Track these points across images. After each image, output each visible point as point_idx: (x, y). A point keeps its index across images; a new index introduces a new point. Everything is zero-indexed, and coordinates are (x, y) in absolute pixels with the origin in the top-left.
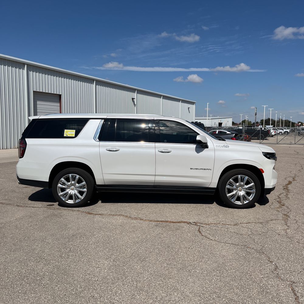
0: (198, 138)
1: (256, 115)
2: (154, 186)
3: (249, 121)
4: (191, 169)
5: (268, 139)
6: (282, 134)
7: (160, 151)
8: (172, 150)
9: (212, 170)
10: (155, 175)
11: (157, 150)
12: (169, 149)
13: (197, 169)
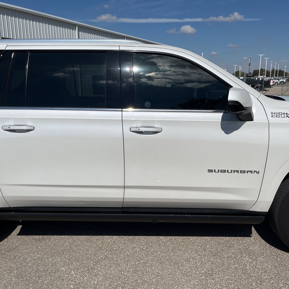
0: (232, 96)
1: (250, 65)
2: (122, 208)
3: (242, 72)
4: (210, 171)
5: (267, 90)
6: (278, 84)
7: (135, 130)
8: (164, 128)
9: (261, 173)
10: (124, 187)
11: (126, 128)
12: (156, 126)
13: (225, 171)
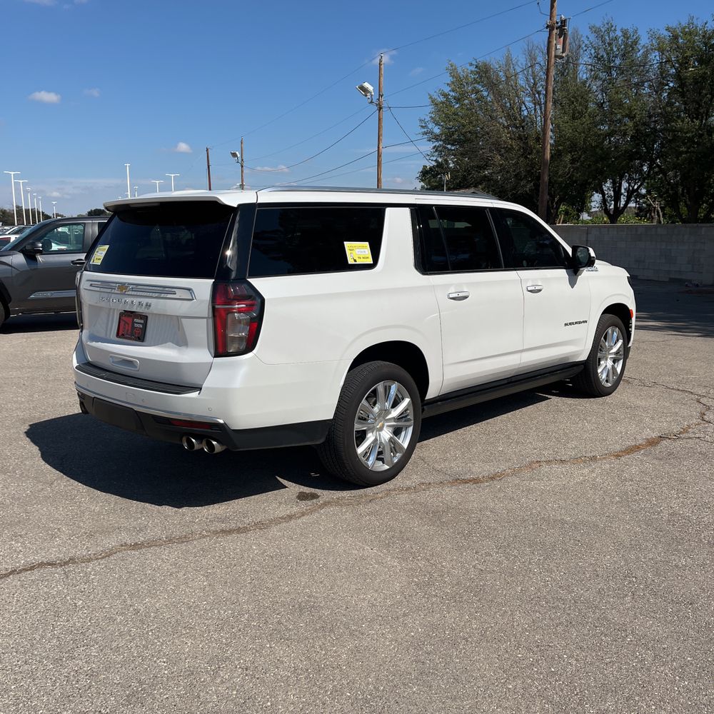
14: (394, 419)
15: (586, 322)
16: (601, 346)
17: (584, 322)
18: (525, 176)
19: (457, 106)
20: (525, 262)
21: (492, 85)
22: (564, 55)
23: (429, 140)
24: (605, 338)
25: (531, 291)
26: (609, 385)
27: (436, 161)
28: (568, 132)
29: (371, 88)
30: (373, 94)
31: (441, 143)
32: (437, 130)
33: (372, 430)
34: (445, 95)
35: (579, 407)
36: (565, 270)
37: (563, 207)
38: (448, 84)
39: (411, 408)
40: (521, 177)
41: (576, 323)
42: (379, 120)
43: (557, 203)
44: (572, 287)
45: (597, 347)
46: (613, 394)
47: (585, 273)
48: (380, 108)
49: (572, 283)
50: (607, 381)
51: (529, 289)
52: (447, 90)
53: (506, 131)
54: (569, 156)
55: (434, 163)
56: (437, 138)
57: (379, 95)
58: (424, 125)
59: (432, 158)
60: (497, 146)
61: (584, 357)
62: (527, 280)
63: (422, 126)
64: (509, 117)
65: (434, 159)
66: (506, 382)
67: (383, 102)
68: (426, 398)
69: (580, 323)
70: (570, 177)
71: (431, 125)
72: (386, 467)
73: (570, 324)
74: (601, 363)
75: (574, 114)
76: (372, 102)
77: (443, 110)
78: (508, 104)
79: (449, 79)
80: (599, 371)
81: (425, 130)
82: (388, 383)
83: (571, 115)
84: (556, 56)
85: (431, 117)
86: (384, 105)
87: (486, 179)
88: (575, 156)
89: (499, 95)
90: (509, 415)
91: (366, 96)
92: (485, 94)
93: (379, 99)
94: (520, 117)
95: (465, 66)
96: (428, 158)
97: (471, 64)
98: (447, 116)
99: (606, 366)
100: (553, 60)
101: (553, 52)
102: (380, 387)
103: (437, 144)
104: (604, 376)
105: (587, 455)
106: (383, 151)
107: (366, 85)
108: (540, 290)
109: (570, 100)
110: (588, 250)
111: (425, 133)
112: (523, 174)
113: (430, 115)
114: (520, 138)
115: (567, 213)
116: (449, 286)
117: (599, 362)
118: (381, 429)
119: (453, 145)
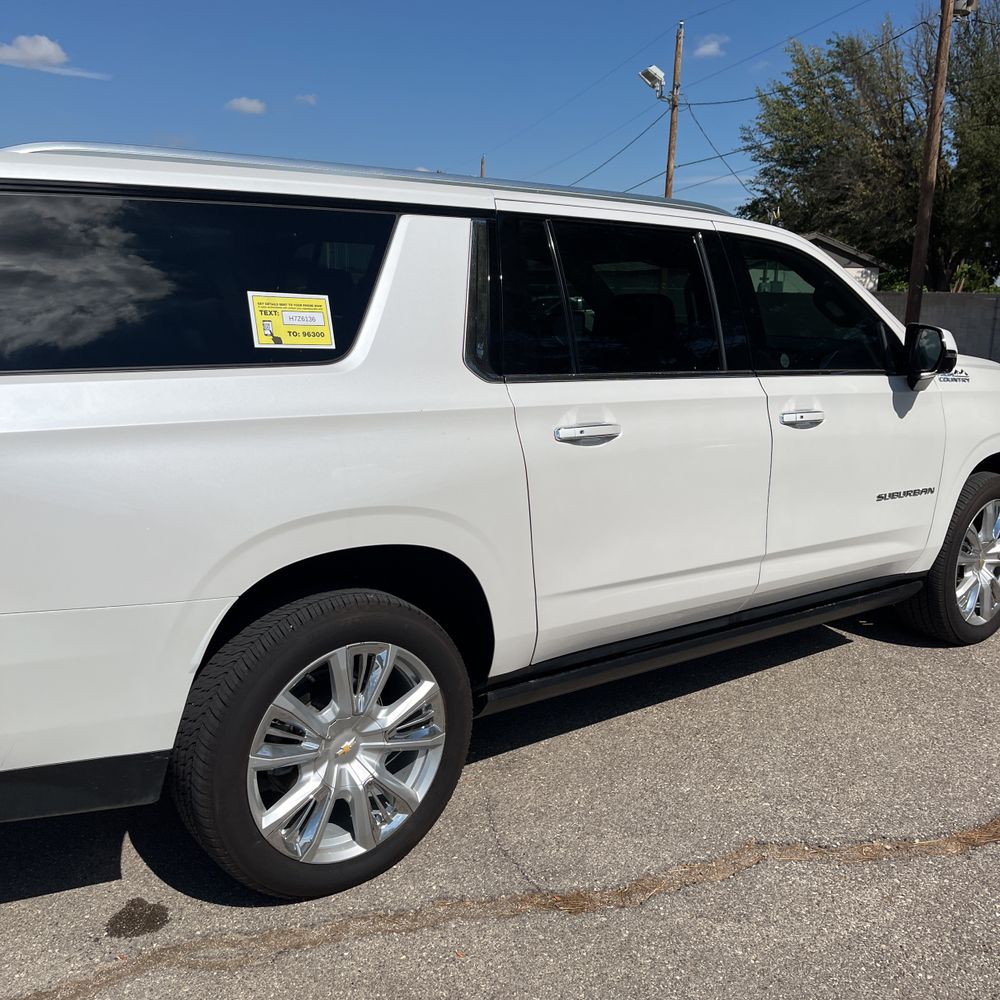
14: (387, 734)
15: (931, 491)
16: (967, 540)
17: (926, 491)
18: (903, 216)
19: (803, 106)
20: (784, 359)
21: (860, 74)
22: (970, 9)
23: (755, 160)
24: (978, 525)
25: (792, 424)
26: (982, 620)
27: (765, 191)
28: (978, 143)
29: (660, 74)
30: (664, 83)
31: (773, 164)
32: (767, 144)
33: (314, 763)
34: (784, 91)
35: (906, 672)
36: (885, 379)
37: (964, 266)
38: (788, 74)
39: (439, 703)
40: (896, 217)
41: (907, 493)
42: (672, 124)
43: (954, 259)
44: (902, 414)
45: (957, 542)
46: (991, 639)
47: (936, 385)
48: (674, 106)
49: (902, 407)
50: (978, 612)
51: (787, 418)
52: (787, 82)
53: (877, 144)
54: (977, 185)
55: (760, 195)
56: (767, 156)
57: (674, 85)
58: (747, 136)
59: (757, 187)
60: (861, 169)
61: (924, 564)
62: (785, 399)
63: (745, 139)
64: (883, 122)
65: (762, 187)
66: (724, 623)
67: (680, 97)
68: (490, 676)
69: (916, 493)
70: (977, 218)
71: (759, 137)
72: (358, 850)
73: (892, 496)
74: (967, 575)
75: (989, 116)
76: (661, 97)
77: (778, 115)
78: (885, 103)
79: (790, 67)
80: (960, 593)
81: (750, 144)
82: (364, 648)
83: (985, 117)
84: (956, 11)
85: (758, 124)
86: (680, 100)
87: (842, 218)
88: (987, 184)
89: (870, 88)
90: (746, 681)
91: (654, 87)
92: (848, 87)
93: (673, 93)
94: (902, 122)
95: (819, 46)
96: (750, 186)
97: (830, 42)
98: (784, 123)
99: (977, 582)
100: (951, 18)
101: (952, 5)
102: (340, 659)
103: (767, 165)
104: (971, 604)
105: (890, 833)
106: (675, 172)
107: (654, 70)
108: (816, 423)
109: (984, 94)
110: (941, 336)
111: (749, 149)
112: (900, 212)
113: (758, 121)
114: (899, 156)
115: (971, 275)
116: (560, 410)
117: (961, 575)
118: (349, 756)
119: (791, 167)
